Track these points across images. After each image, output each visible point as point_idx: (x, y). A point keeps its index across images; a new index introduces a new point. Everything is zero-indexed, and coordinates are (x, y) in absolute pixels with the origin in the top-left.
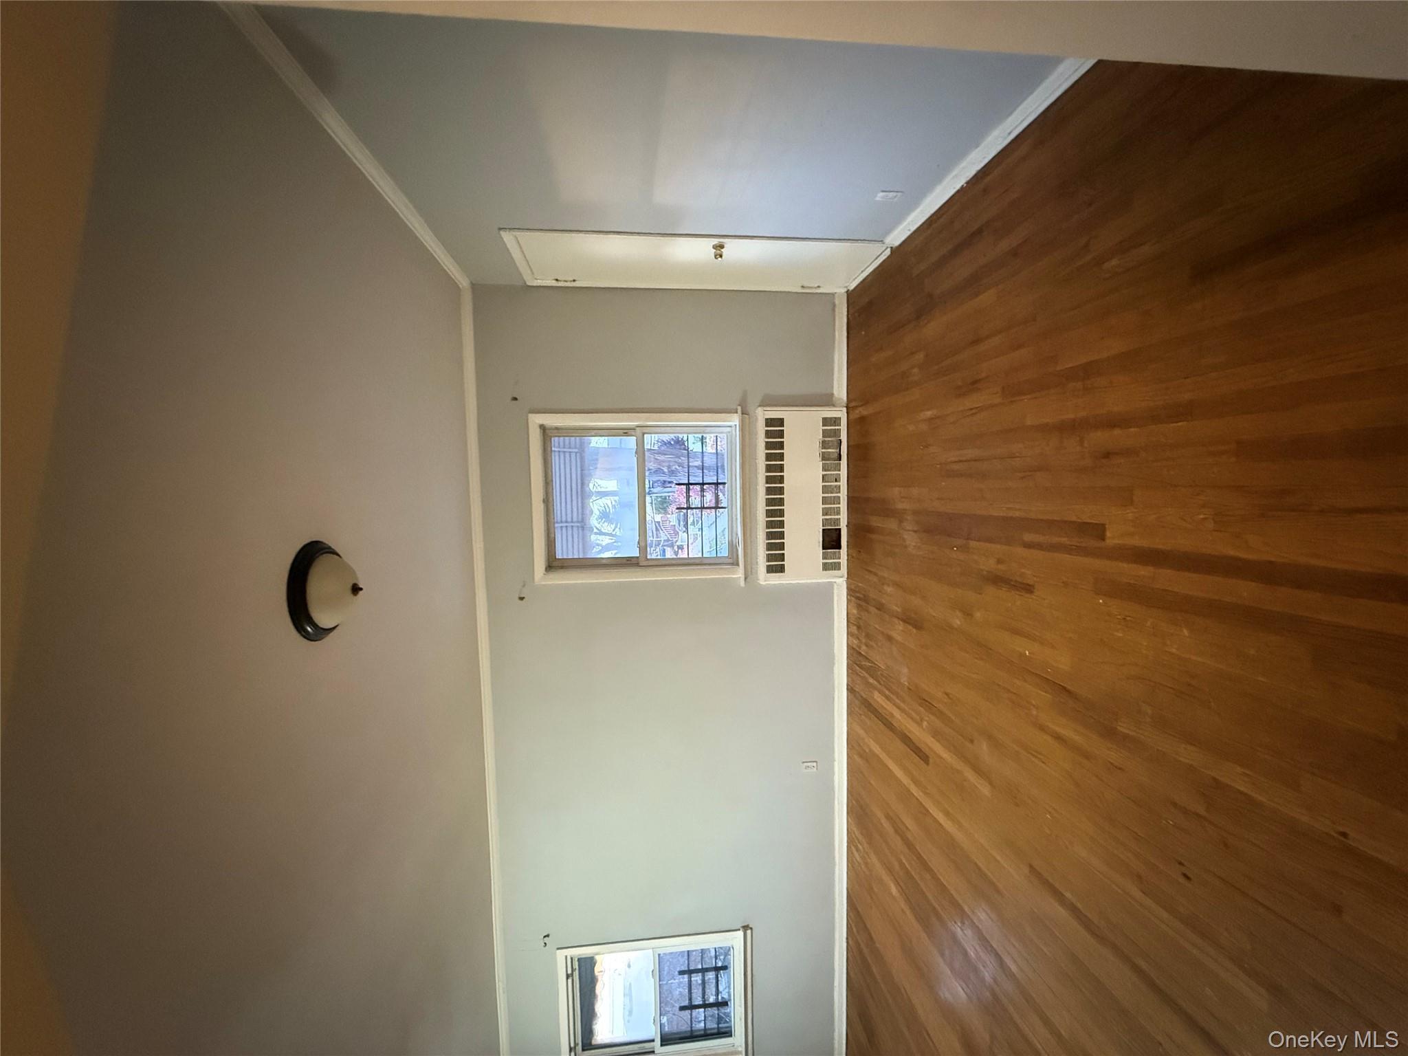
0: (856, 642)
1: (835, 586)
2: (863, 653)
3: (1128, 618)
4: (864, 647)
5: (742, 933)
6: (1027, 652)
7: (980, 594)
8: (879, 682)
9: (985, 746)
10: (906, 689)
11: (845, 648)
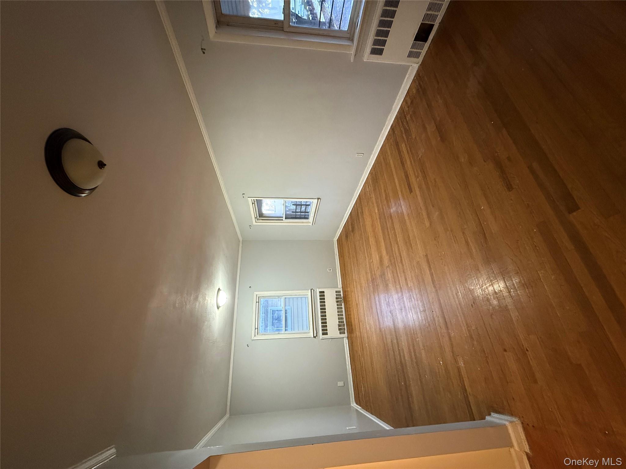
0: (407, 109)
1: (411, 68)
2: (407, 118)
3: (538, 248)
4: (409, 116)
5: (317, 201)
6: (482, 207)
7: (485, 162)
8: (408, 141)
9: (437, 213)
10: (418, 158)
11: (399, 106)
